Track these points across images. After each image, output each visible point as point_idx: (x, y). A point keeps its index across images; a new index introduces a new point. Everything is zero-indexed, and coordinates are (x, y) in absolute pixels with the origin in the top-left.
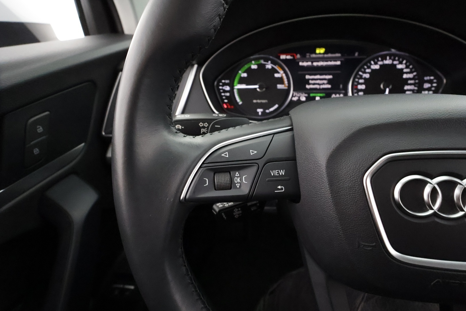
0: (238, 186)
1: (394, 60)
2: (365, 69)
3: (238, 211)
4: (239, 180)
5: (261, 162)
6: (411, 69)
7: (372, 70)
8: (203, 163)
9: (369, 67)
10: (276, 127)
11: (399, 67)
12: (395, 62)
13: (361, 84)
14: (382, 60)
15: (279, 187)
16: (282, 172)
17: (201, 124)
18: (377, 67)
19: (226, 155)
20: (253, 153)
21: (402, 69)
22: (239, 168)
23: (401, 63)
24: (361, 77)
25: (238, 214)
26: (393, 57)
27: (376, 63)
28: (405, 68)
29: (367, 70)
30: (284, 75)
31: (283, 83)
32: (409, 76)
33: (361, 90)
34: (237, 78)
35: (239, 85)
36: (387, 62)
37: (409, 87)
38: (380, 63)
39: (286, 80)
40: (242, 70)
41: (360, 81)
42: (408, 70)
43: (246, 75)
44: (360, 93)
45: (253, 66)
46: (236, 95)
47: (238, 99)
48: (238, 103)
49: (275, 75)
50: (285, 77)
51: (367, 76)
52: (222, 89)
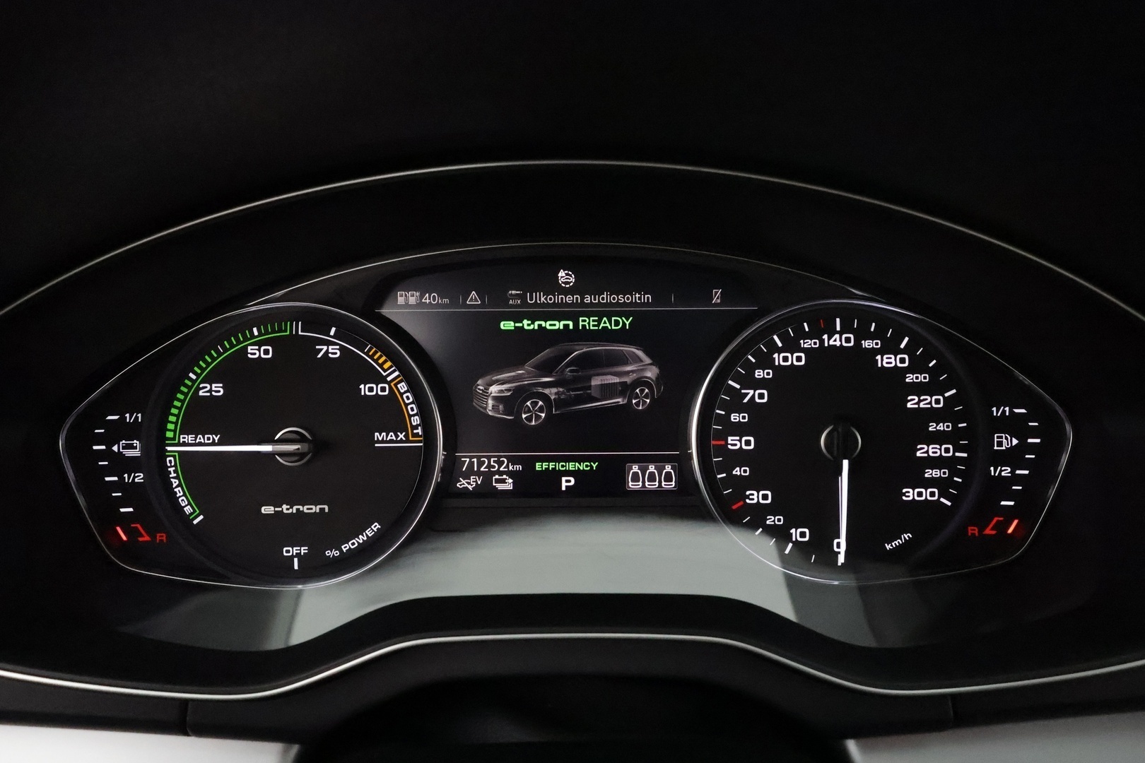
1: (862, 334)
2: (751, 368)
6: (934, 373)
7: (778, 370)
9: (766, 362)
11: (888, 361)
12: (867, 344)
13: (739, 430)
14: (815, 334)
18: (795, 360)
21: (898, 373)
23: (890, 347)
24: (736, 403)
26: (858, 322)
27: (791, 346)
28: (911, 369)
29: (759, 374)
30: (403, 387)
31: (398, 423)
32: (927, 402)
33: (740, 457)
34: (177, 404)
35: (190, 438)
36: (836, 341)
37: (933, 450)
38: (808, 344)
39: (413, 409)
40: (203, 370)
41: (735, 417)
42: (923, 378)
43: (218, 389)
44: (737, 471)
45: (254, 352)
46: (175, 482)
47: (183, 502)
48: (187, 519)
49: (364, 389)
50: (409, 398)
51: (760, 396)
52: (107, 454)
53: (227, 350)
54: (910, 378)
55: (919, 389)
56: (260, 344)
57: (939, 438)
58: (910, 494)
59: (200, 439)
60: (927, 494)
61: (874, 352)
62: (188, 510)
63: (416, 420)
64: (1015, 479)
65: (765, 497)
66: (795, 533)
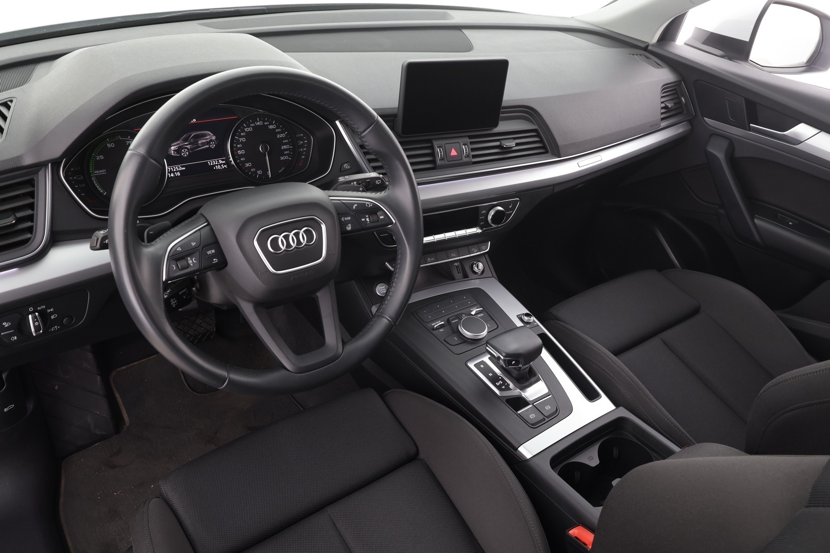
0: (192, 265)
1: (264, 121)
2: (240, 133)
3: (174, 301)
4: (191, 261)
5: (200, 248)
6: (282, 129)
7: (246, 132)
8: (168, 257)
9: (243, 131)
10: (199, 224)
11: (271, 127)
12: (266, 123)
13: (240, 149)
14: (253, 122)
15: (214, 260)
16: (213, 251)
18: (250, 129)
19: (179, 249)
20: (193, 244)
21: (274, 129)
22: (189, 255)
23: (271, 124)
24: (238, 142)
25: (175, 304)
26: (263, 118)
27: (248, 126)
28: (277, 128)
29: (242, 134)
32: (282, 136)
33: (242, 156)
34: (91, 163)
35: (97, 172)
36: (258, 124)
37: (285, 147)
38: (252, 125)
40: (96, 152)
41: (238, 146)
42: (280, 130)
43: (102, 157)
44: (242, 159)
45: (109, 145)
46: (96, 184)
47: (100, 189)
48: (102, 194)
51: (243, 140)
52: (73, 179)
54: (277, 130)
55: (279, 133)
56: (110, 143)
57: (285, 144)
58: (282, 158)
59: (100, 171)
60: (286, 157)
61: (267, 125)
62: (101, 191)
64: (304, 151)
65: (250, 164)
66: (258, 172)
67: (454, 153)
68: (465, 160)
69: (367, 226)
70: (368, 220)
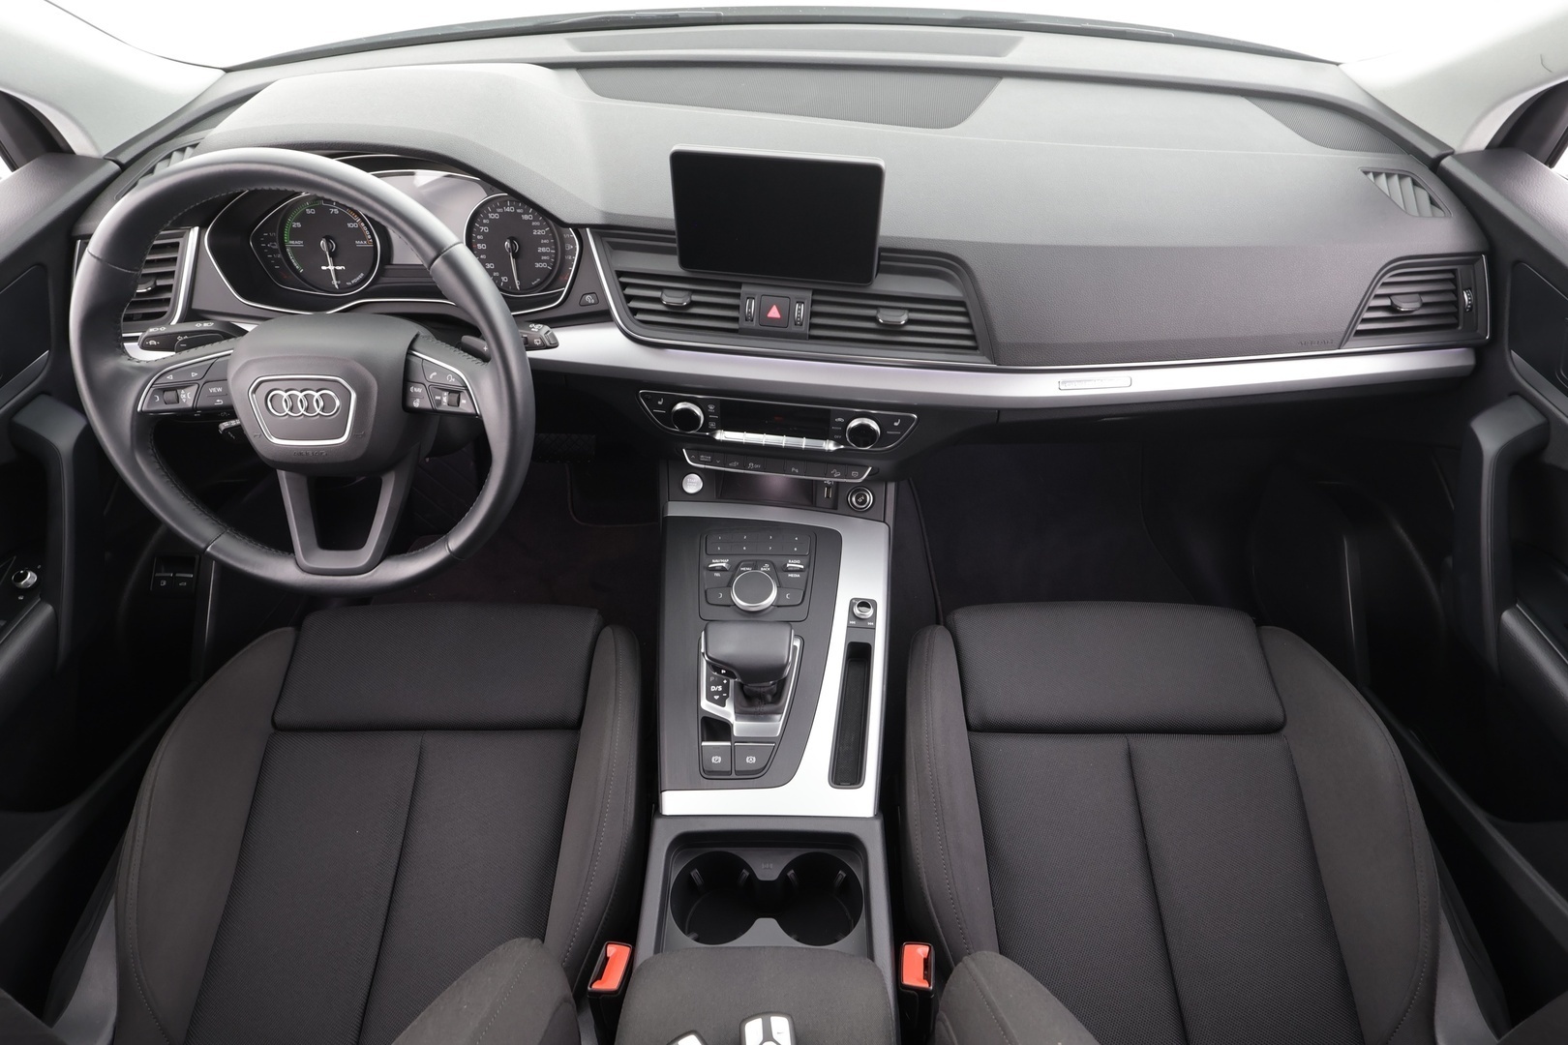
0: (183, 400)
1: (516, 207)
2: (482, 219)
4: (184, 396)
5: (201, 383)
6: (542, 222)
7: (490, 219)
8: (153, 384)
9: (487, 217)
11: (526, 217)
12: (518, 211)
13: (481, 242)
14: (501, 207)
15: (217, 402)
16: (219, 390)
17: (180, 338)
18: (496, 216)
19: (171, 378)
20: (194, 375)
21: (529, 221)
22: (184, 387)
23: (526, 213)
24: (478, 232)
26: (515, 203)
27: (494, 211)
28: (534, 220)
29: (485, 221)
30: (363, 224)
31: (364, 238)
32: (540, 232)
33: (482, 252)
34: (286, 230)
35: (293, 242)
36: (508, 209)
37: (544, 250)
38: (499, 210)
39: (367, 233)
40: (292, 218)
41: (479, 237)
42: (538, 224)
43: (299, 225)
44: (482, 257)
45: (308, 211)
46: (291, 258)
47: (295, 264)
48: (298, 271)
49: (349, 225)
50: (365, 228)
51: (485, 229)
52: (266, 247)
53: (297, 213)
54: (533, 224)
55: (537, 228)
56: (310, 208)
57: (545, 245)
58: (538, 265)
59: (296, 243)
60: (543, 265)
61: (521, 214)
62: (297, 267)
63: (369, 237)
65: (492, 266)
66: (503, 279)
67: (774, 313)
68: (794, 329)
69: (440, 408)
70: (445, 400)
